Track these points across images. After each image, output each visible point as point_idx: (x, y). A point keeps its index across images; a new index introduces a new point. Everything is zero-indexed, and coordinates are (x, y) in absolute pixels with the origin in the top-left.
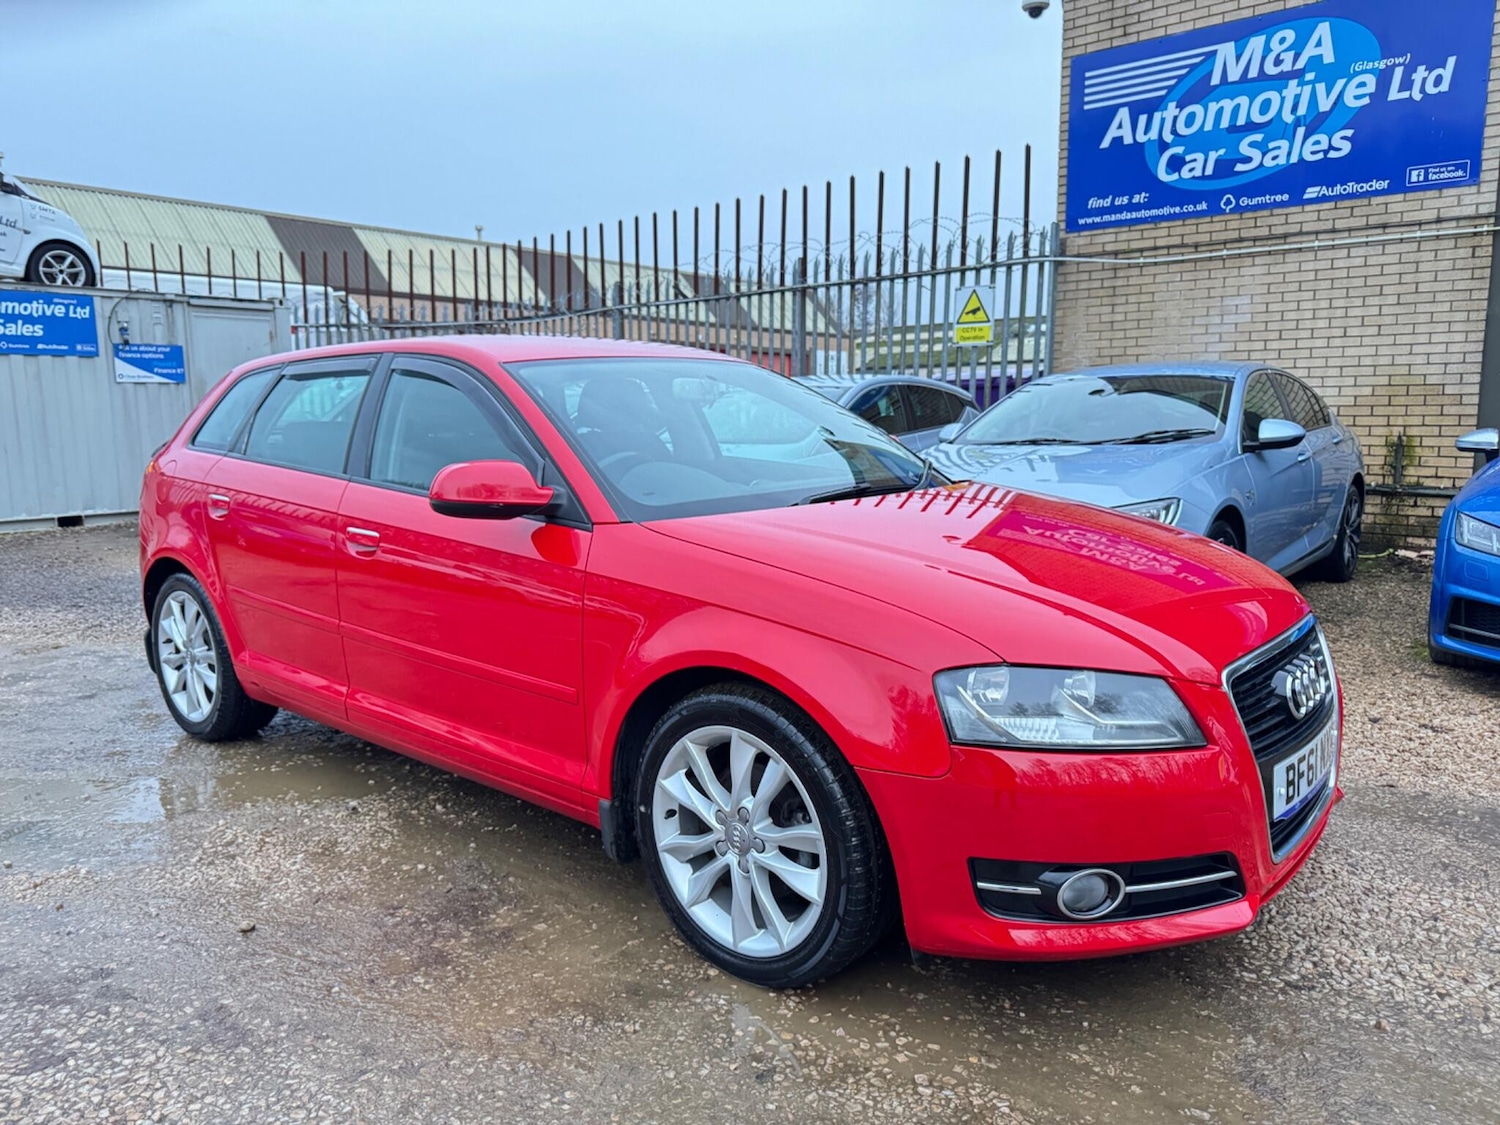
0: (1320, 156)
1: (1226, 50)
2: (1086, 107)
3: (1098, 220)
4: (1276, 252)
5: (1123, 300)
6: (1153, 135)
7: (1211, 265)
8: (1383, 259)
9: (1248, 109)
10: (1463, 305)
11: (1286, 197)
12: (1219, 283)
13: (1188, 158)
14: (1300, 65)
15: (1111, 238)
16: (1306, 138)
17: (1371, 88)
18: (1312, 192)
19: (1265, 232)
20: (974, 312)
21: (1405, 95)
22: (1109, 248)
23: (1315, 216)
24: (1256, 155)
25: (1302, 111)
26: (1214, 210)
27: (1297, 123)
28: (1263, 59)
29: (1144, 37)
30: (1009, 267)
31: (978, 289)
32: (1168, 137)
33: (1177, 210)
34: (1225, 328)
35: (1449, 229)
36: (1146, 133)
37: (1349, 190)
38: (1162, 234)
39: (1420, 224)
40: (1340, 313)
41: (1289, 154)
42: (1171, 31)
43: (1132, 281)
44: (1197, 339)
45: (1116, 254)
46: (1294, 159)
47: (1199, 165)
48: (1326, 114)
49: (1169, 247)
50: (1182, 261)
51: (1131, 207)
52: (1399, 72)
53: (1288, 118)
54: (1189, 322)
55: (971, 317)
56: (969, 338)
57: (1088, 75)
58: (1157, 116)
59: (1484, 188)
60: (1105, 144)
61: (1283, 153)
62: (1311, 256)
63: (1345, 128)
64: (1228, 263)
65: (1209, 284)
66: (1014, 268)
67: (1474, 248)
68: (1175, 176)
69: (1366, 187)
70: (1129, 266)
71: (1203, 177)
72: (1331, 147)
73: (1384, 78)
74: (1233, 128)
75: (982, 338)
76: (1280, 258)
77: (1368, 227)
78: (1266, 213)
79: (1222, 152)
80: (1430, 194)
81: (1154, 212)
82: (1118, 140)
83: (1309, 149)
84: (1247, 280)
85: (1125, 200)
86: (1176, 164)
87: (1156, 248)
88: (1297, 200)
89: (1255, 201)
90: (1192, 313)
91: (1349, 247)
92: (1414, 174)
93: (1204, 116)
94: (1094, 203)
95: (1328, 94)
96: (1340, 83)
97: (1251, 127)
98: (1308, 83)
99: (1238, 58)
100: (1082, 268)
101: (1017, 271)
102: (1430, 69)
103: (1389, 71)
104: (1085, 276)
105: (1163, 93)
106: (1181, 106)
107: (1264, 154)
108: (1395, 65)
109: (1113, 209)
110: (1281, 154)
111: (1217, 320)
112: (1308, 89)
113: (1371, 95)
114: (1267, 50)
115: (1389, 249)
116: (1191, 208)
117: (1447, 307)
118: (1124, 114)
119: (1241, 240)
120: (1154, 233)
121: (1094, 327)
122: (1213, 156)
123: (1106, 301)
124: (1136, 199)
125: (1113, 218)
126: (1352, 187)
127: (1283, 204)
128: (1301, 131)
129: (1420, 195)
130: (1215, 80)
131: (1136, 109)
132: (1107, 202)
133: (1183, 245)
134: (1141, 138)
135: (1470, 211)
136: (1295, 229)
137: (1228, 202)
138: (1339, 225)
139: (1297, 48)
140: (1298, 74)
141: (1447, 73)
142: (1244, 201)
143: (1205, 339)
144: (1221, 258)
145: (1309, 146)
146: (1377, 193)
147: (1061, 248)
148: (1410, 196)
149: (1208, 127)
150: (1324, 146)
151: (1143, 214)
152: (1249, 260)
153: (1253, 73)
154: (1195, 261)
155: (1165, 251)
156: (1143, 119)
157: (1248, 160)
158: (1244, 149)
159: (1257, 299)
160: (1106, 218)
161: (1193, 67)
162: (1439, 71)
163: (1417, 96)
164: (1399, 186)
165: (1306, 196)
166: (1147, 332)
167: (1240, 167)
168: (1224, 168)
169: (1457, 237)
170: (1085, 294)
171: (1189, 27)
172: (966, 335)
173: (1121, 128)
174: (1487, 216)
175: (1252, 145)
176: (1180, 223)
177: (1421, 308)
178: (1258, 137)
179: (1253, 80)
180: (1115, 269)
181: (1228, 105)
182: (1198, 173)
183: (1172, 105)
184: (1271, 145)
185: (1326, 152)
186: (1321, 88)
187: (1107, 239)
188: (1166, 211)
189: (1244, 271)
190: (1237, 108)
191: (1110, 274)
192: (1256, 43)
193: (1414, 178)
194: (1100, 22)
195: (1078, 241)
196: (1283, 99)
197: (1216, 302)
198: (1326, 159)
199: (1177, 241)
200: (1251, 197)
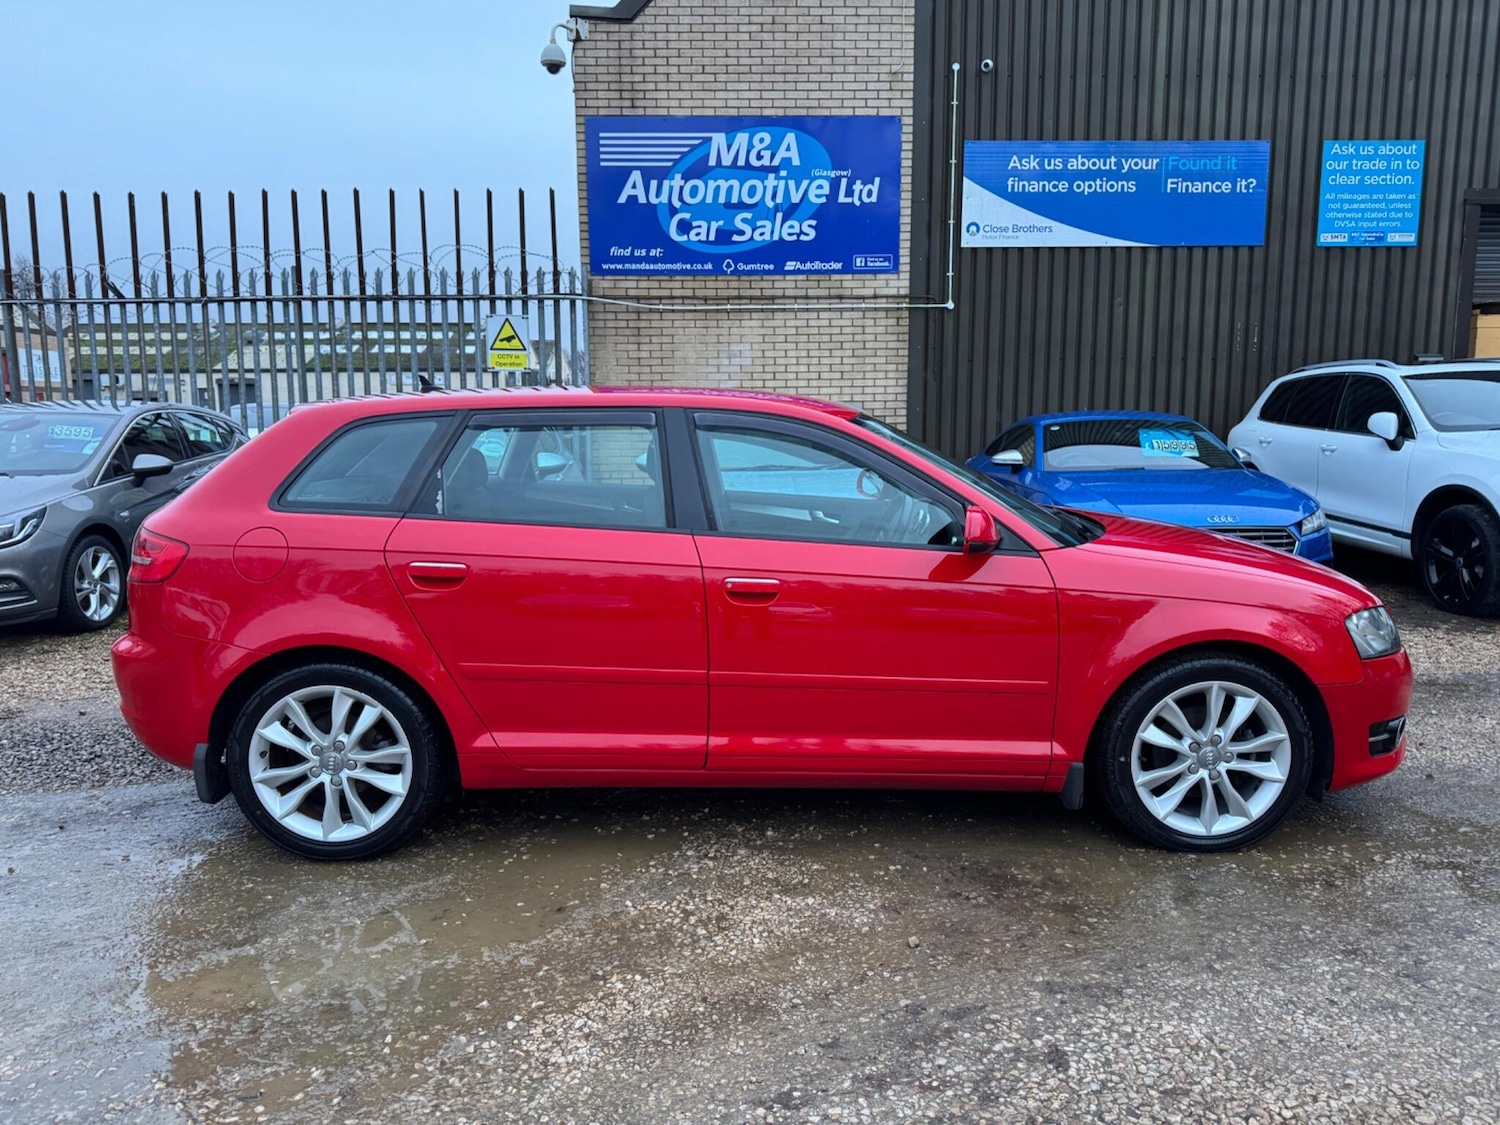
0: (794, 238)
1: (719, 139)
2: (602, 164)
3: (620, 267)
4: (767, 310)
5: (647, 340)
6: (664, 199)
7: (719, 316)
8: (841, 322)
9: (740, 192)
10: (894, 360)
11: (772, 267)
12: (725, 331)
13: (695, 224)
14: (776, 162)
15: (633, 284)
16: (784, 221)
17: (826, 190)
18: (790, 265)
19: (757, 293)
20: (509, 339)
21: (849, 200)
22: (632, 293)
23: (793, 285)
24: (747, 229)
25: (779, 199)
26: (718, 271)
27: (777, 209)
28: (748, 152)
29: (650, 112)
30: (541, 301)
31: (510, 318)
32: (677, 204)
33: (689, 266)
34: (733, 369)
35: (882, 304)
36: (657, 196)
37: (816, 267)
38: (676, 286)
39: (863, 298)
40: (815, 361)
41: (772, 233)
42: (673, 112)
43: (654, 324)
44: (710, 377)
45: (638, 299)
46: (776, 237)
47: (703, 231)
48: (796, 206)
49: (683, 298)
50: (695, 311)
51: (649, 259)
52: (844, 182)
53: (770, 204)
54: (703, 362)
55: (505, 345)
56: (505, 364)
57: (601, 135)
58: (666, 184)
59: (902, 276)
60: (622, 199)
61: (767, 231)
62: (792, 315)
63: (810, 218)
64: (732, 316)
65: (718, 331)
66: (546, 302)
67: (898, 319)
68: (684, 238)
69: (827, 266)
70: (651, 311)
71: (707, 242)
72: (802, 232)
73: (835, 184)
74: (728, 205)
75: (520, 364)
76: (770, 315)
77: (830, 297)
78: (758, 278)
79: (721, 223)
80: (869, 276)
81: (669, 266)
82: (633, 199)
83: (787, 231)
84: (747, 331)
85: (644, 253)
86: (685, 227)
87: (672, 297)
88: (780, 270)
89: (749, 267)
90: (705, 354)
91: (818, 311)
92: (858, 260)
93: (707, 190)
94: (614, 251)
95: (797, 190)
96: (805, 183)
97: (742, 206)
98: (783, 178)
99: (729, 147)
100: (608, 308)
101: (549, 304)
102: (864, 184)
103: (838, 179)
104: (612, 316)
105: (670, 164)
106: (686, 178)
107: (754, 230)
108: (841, 177)
109: (633, 259)
110: (769, 231)
111: (726, 361)
112: (782, 182)
113: (827, 196)
114: (750, 147)
115: (846, 315)
116: (699, 267)
117: (883, 360)
118: (636, 176)
119: (740, 297)
120: (670, 285)
121: (624, 362)
122: (714, 225)
123: (632, 339)
124: (653, 253)
125: (634, 267)
126: (818, 265)
127: (769, 272)
128: (779, 216)
129: (862, 276)
130: (712, 162)
131: (648, 175)
132: (627, 252)
133: (694, 297)
134: (654, 200)
135: (893, 292)
136: (779, 293)
137: (729, 266)
138: (811, 293)
139: (774, 148)
140: (775, 170)
141: (875, 188)
142: (741, 266)
143: (717, 376)
144: (726, 311)
145: (786, 230)
146: (835, 272)
147: (589, 290)
148: (857, 276)
149: (709, 200)
150: (797, 230)
151: (660, 266)
152: (747, 315)
153: (741, 162)
154: (706, 311)
155: (680, 301)
156: (654, 184)
157: (742, 233)
158: (738, 223)
159: (755, 346)
160: (627, 266)
161: (693, 147)
162: (869, 186)
163: (857, 203)
164: (848, 269)
165: (786, 268)
166: (670, 369)
167: (736, 238)
168: (724, 236)
169: (887, 310)
170: (613, 332)
171: (687, 112)
172: (502, 361)
173: (634, 188)
174: (905, 297)
175: (744, 220)
176: (691, 278)
177: (868, 360)
178: (749, 215)
179: (741, 168)
180: (639, 313)
181: (724, 185)
182: (703, 237)
183: (678, 176)
184: (759, 223)
185: (798, 235)
186: (792, 183)
187: (629, 284)
188: (678, 266)
189: (744, 323)
190: (730, 188)
191: (635, 316)
192: (742, 138)
193: (858, 264)
194: (609, 90)
195: (604, 284)
196: (765, 187)
197: (724, 347)
198: (798, 240)
199: (689, 293)
200: (746, 263)
